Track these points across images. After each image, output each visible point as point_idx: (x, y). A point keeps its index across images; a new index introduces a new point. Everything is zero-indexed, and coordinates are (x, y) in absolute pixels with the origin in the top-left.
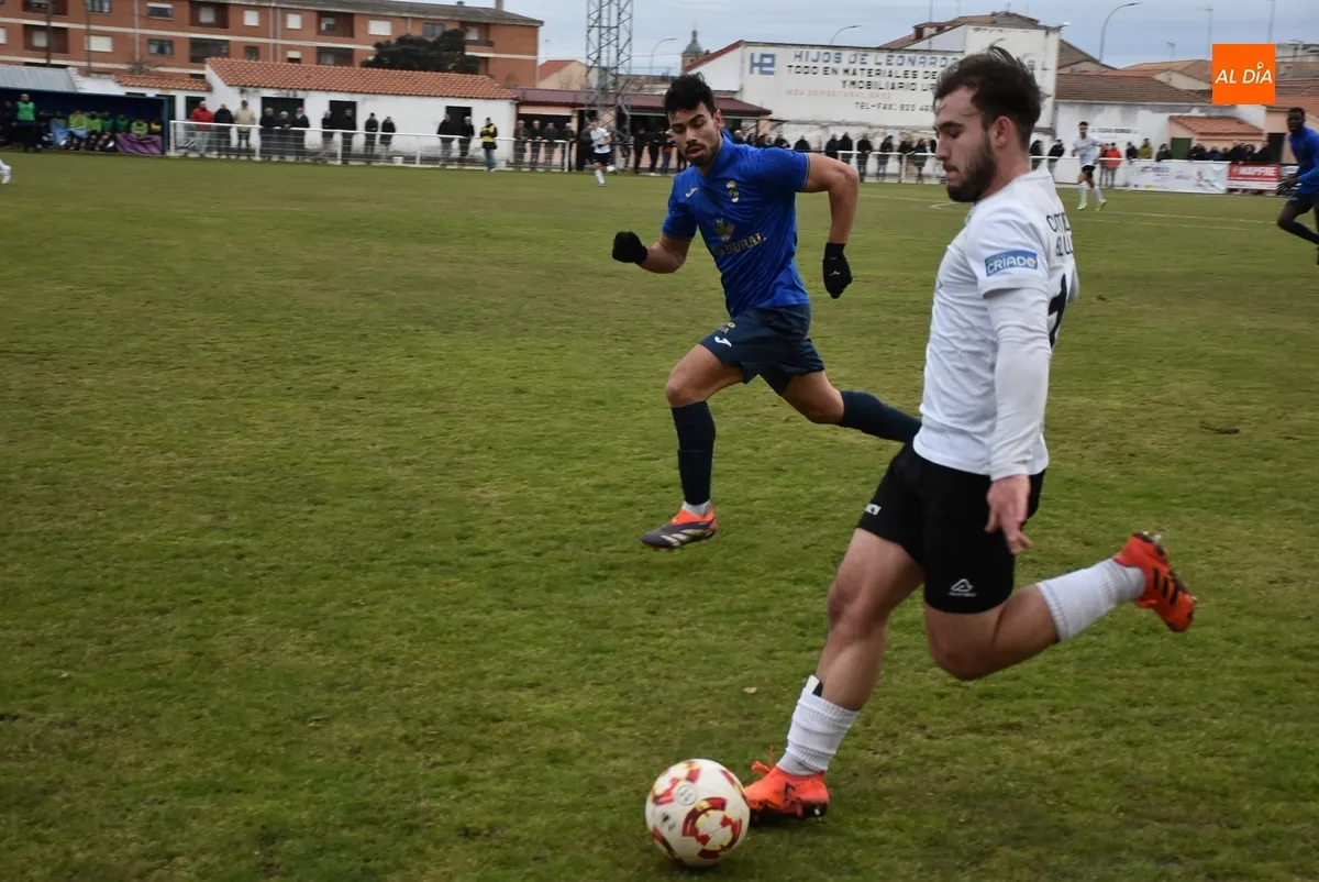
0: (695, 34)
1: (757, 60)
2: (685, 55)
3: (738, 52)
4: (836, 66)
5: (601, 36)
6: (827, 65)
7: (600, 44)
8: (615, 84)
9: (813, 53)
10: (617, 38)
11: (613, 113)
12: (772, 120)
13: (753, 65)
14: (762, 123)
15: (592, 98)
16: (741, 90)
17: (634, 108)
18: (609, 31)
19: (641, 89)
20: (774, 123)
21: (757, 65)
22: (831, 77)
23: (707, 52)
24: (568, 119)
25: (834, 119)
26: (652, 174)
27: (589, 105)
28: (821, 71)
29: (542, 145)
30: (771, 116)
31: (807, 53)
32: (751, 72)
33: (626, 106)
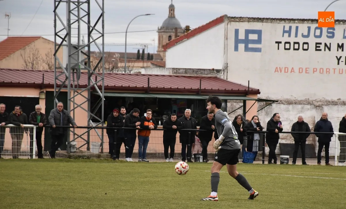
0: (172, 8)
1: (242, 36)
2: (161, 31)
3: (221, 27)
4: (328, 41)
5: (70, 12)
6: (318, 40)
7: (69, 20)
8: (87, 63)
9: (303, 28)
10: (89, 14)
11: (86, 94)
12: (260, 100)
13: (237, 41)
14: (249, 104)
15: (62, 78)
16: (226, 67)
17: (108, 89)
18: (78, 7)
19: (115, 67)
20: (262, 103)
21: (242, 41)
22: (324, 53)
23: (187, 28)
24: (36, 101)
25: (329, 99)
26: (128, 159)
27: (58, 86)
28: (312, 46)
29: (7, 130)
30: (259, 96)
31: (297, 28)
32: (236, 49)
33: (100, 87)
